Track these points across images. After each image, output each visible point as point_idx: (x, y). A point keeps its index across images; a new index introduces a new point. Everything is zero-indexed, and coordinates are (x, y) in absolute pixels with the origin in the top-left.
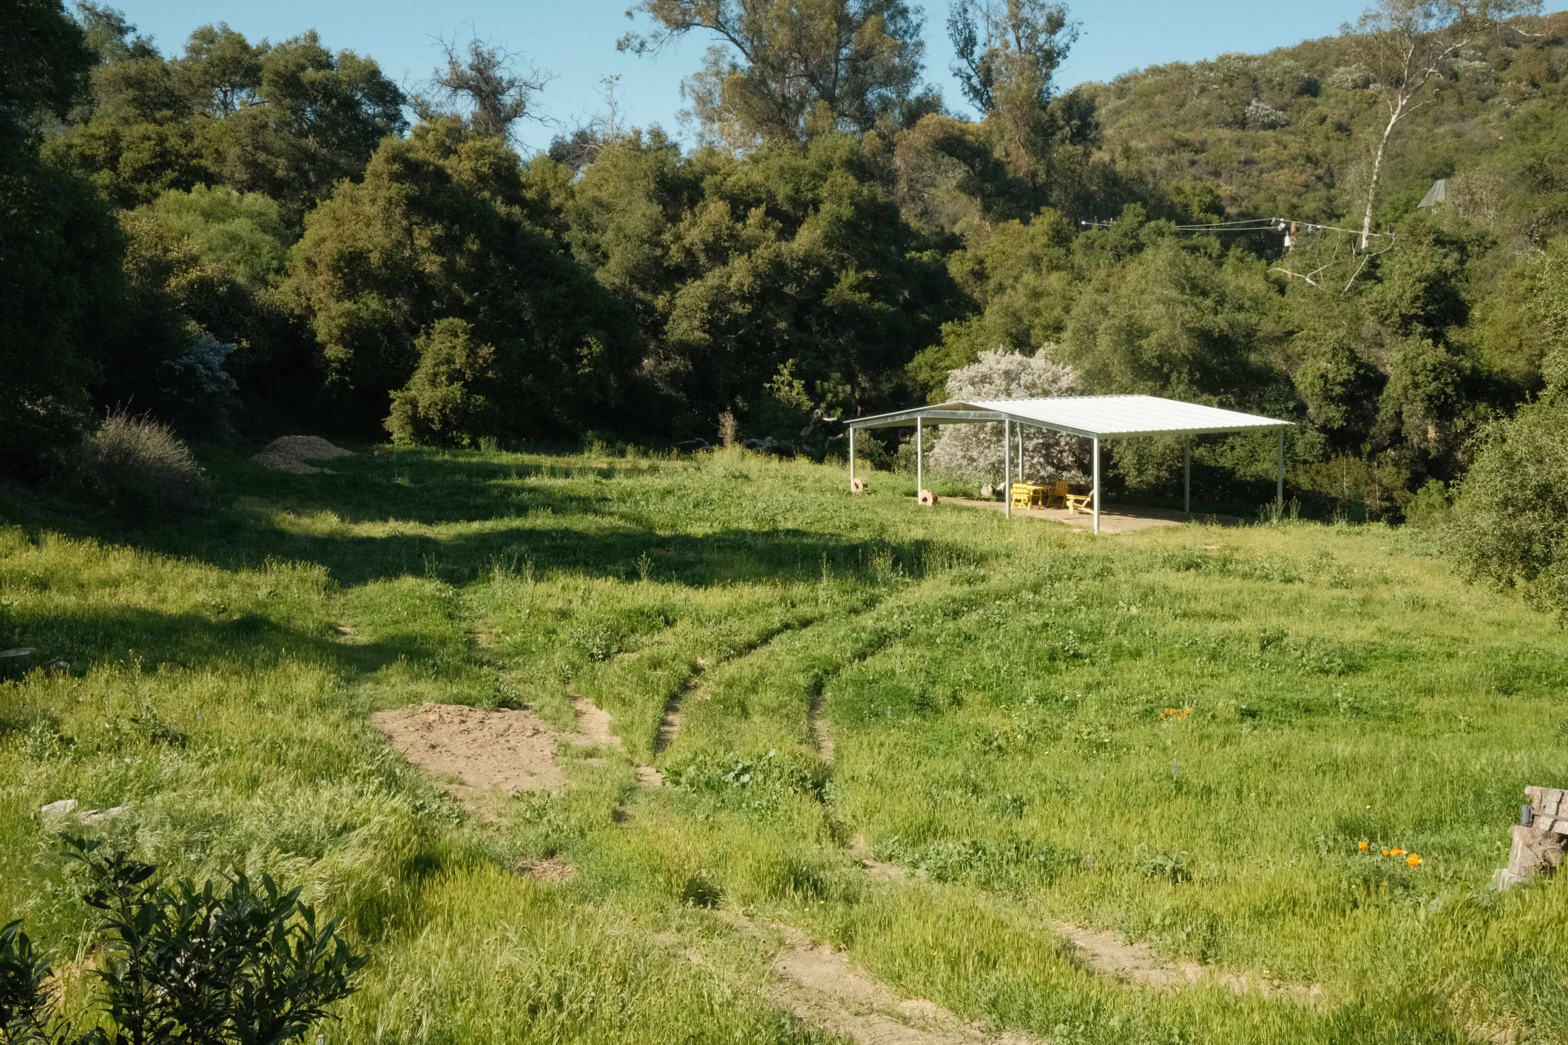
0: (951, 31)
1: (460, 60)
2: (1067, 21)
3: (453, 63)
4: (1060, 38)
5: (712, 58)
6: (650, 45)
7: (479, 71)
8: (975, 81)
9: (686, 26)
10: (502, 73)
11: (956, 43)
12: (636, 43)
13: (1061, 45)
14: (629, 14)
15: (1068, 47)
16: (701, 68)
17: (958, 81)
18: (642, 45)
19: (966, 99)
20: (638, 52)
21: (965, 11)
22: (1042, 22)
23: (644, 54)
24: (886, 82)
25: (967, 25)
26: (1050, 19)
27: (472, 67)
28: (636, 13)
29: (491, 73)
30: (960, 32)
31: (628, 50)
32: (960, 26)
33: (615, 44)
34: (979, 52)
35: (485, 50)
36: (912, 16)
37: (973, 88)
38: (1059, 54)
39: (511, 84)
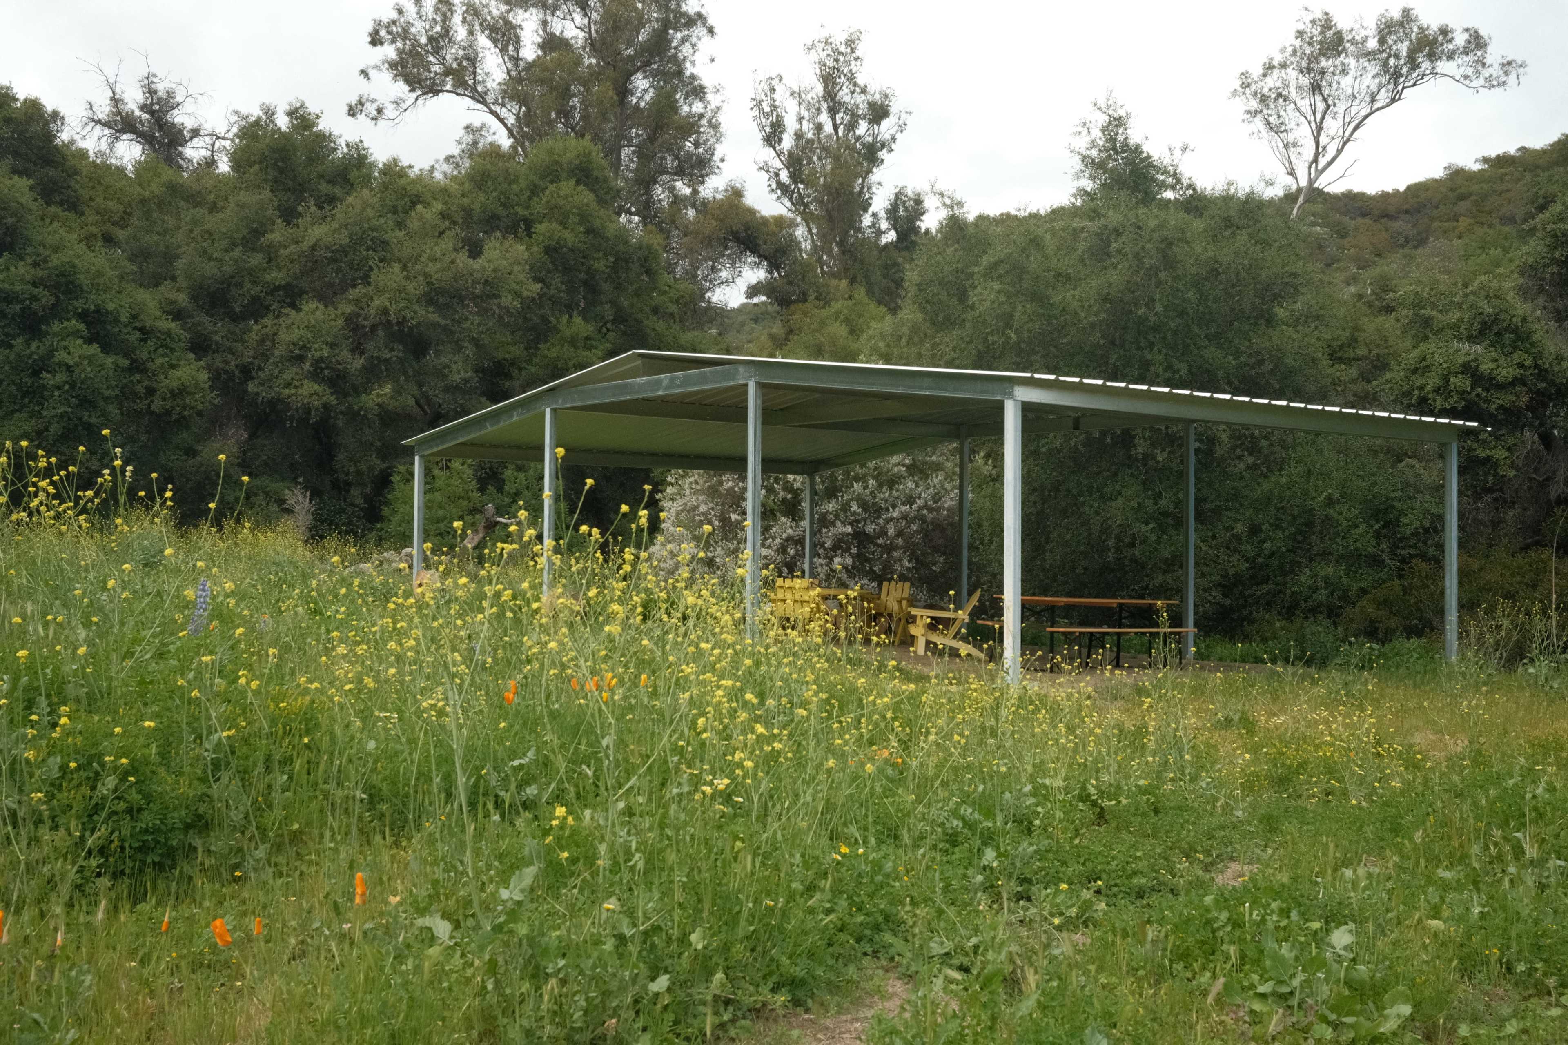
0: (756, 112)
1: (127, 97)
2: (894, 109)
3: (116, 101)
4: (886, 128)
5: (469, 139)
6: (390, 111)
7: (152, 113)
8: (784, 176)
9: (433, 90)
10: (181, 118)
11: (762, 128)
12: (371, 108)
13: (887, 136)
14: (364, 73)
15: (893, 139)
16: (455, 151)
17: (764, 176)
18: (380, 111)
19: (774, 196)
20: (374, 119)
21: (773, 90)
22: (863, 109)
23: (380, 122)
24: (680, 172)
25: (774, 108)
26: (872, 105)
27: (143, 108)
28: (372, 73)
29: (169, 118)
30: (767, 116)
31: (361, 117)
32: (767, 109)
33: (346, 108)
34: (787, 142)
35: (161, 88)
36: (710, 97)
37: (781, 186)
38: (883, 146)
39: (196, 133)
